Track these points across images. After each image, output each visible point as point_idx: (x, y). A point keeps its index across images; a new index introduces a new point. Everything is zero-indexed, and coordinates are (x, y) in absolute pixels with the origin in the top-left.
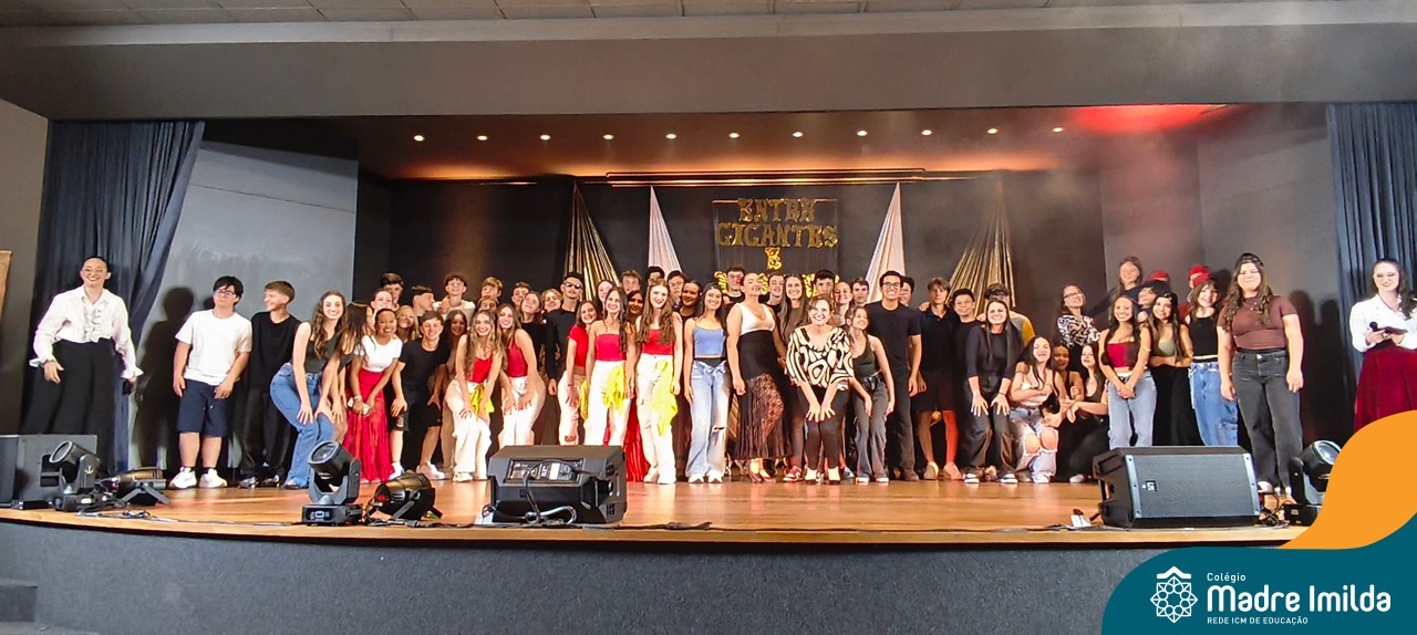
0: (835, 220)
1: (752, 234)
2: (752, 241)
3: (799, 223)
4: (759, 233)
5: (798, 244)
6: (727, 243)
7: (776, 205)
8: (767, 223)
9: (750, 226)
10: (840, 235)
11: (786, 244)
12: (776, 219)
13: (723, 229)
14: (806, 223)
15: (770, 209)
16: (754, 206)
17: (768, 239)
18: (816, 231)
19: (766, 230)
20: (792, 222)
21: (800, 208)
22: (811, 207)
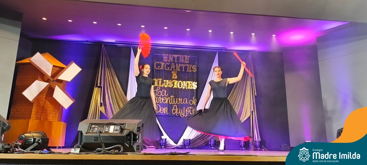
0: (196, 63)
1: (167, 66)
2: (167, 68)
3: (184, 64)
4: (170, 66)
5: (183, 70)
6: (158, 69)
7: (176, 57)
8: (173, 63)
9: (167, 63)
10: (197, 68)
11: (179, 70)
12: (176, 61)
13: (157, 63)
14: (186, 64)
15: (174, 58)
16: (168, 57)
17: (173, 68)
18: (190, 66)
19: (172, 65)
20: (181, 63)
21: (184, 58)
22: (188, 58)
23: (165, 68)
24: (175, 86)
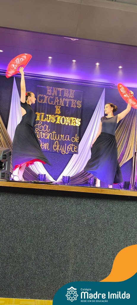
0: (81, 98)
1: (51, 100)
5: (67, 106)
6: (41, 102)
8: (56, 97)
9: (51, 97)
10: (82, 104)
11: (63, 105)
13: (40, 96)
15: (58, 92)
16: (52, 89)
17: (56, 103)
18: (74, 101)
19: (56, 99)
20: (66, 97)
21: (69, 93)
22: (73, 93)
23: (49, 102)
24: (57, 122)
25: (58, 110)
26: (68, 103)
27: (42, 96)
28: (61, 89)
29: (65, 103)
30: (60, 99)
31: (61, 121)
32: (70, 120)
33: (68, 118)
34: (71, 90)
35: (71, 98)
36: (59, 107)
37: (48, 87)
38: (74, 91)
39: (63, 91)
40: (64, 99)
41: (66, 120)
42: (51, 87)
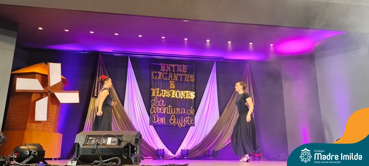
1: (165, 76)
3: (181, 73)
5: (181, 80)
6: (156, 78)
10: (195, 78)
11: (177, 80)
12: (174, 71)
13: (154, 73)
15: (172, 68)
17: (170, 78)
18: (188, 76)
19: (170, 74)
22: (186, 68)
23: (163, 78)
24: (172, 96)
25: (172, 85)
26: (181, 77)
27: (156, 72)
28: (174, 66)
29: (179, 77)
30: (174, 74)
31: (176, 95)
32: (185, 93)
33: (182, 92)
34: (184, 66)
35: (184, 73)
36: (173, 82)
37: (161, 64)
38: (187, 66)
39: (176, 67)
40: (177, 74)
41: (180, 94)
42: (165, 64)
